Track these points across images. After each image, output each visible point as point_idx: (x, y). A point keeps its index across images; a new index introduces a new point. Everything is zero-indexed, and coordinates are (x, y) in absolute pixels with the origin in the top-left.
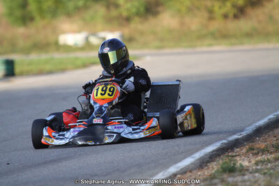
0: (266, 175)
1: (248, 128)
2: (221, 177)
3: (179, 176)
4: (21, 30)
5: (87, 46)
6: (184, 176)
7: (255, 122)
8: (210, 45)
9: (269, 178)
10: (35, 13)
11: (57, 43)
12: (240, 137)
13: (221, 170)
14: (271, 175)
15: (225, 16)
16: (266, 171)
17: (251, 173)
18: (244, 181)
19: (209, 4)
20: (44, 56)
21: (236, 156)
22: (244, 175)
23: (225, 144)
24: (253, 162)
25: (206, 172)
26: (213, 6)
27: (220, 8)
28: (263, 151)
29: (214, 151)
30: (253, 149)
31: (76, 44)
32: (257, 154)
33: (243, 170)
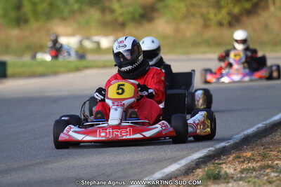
0: (251, 183)
1: (236, 137)
2: (206, 184)
4: (15, 32)
7: (243, 130)
8: (204, 53)
10: (30, 15)
12: (227, 145)
13: (205, 177)
14: (254, 183)
15: (220, 24)
16: (250, 179)
17: (235, 181)
19: (204, 10)
21: (222, 164)
22: (228, 183)
23: (212, 151)
24: (239, 169)
25: (192, 179)
26: (208, 14)
27: (215, 15)
28: (249, 160)
29: (200, 158)
30: (240, 158)
32: (243, 162)
33: (227, 178)
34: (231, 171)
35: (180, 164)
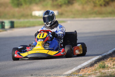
1: (110, 51)
2: (99, 70)
3: (82, 69)
6: (84, 70)
7: (113, 48)
8: (95, 17)
11: (31, 15)
12: (106, 54)
13: (99, 67)
15: (101, 5)
17: (111, 69)
20: (26, 20)
21: (105, 62)
22: (108, 69)
24: (112, 64)
25: (93, 68)
26: (96, 1)
27: (99, 1)
29: (96, 60)
30: (112, 59)
31: (39, 15)
32: (114, 61)
33: (108, 68)
34: (109, 65)
35: (88, 62)
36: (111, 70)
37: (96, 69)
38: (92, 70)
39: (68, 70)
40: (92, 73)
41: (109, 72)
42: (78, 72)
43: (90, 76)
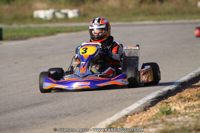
0: (194, 117)
2: (161, 118)
3: (129, 117)
5: (54, 19)
6: (133, 117)
9: (196, 120)
11: (32, 17)
12: (171, 88)
13: (160, 113)
14: (197, 117)
16: (193, 114)
17: (182, 115)
18: (178, 122)
20: (23, 26)
21: (169, 102)
22: (177, 117)
23: (160, 93)
24: (183, 107)
25: (149, 114)
28: (189, 100)
29: (153, 99)
30: (182, 98)
31: (46, 17)
32: (185, 101)
33: (176, 113)
34: (178, 108)
35: (139, 103)
36: (182, 118)
37: (155, 116)
38: (148, 118)
39: (106, 119)
40: (148, 123)
41: (180, 122)
42: (123, 122)
43: (145, 130)
